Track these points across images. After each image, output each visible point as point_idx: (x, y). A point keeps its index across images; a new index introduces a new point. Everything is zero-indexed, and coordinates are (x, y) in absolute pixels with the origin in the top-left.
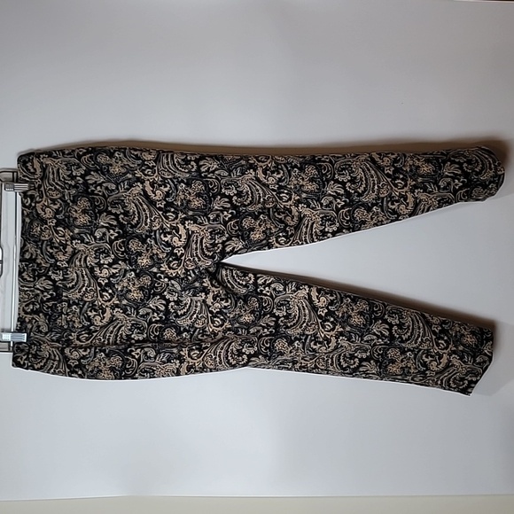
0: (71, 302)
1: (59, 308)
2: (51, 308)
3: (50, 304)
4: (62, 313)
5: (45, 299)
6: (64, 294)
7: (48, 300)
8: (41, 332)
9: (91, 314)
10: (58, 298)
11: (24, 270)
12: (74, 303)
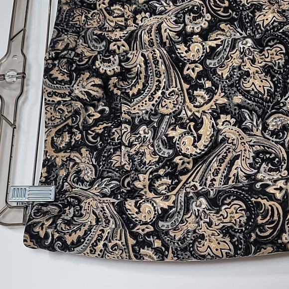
0: (137, 121)
1: (116, 136)
2: (101, 135)
3: (99, 129)
4: (121, 143)
5: (91, 121)
6: (124, 108)
7: (96, 122)
8: (83, 181)
9: (175, 134)
10: (114, 117)
11: (54, 65)
12: (143, 122)
